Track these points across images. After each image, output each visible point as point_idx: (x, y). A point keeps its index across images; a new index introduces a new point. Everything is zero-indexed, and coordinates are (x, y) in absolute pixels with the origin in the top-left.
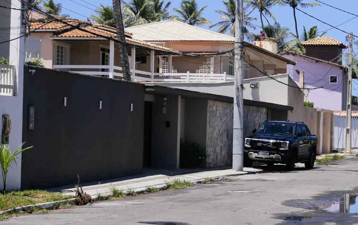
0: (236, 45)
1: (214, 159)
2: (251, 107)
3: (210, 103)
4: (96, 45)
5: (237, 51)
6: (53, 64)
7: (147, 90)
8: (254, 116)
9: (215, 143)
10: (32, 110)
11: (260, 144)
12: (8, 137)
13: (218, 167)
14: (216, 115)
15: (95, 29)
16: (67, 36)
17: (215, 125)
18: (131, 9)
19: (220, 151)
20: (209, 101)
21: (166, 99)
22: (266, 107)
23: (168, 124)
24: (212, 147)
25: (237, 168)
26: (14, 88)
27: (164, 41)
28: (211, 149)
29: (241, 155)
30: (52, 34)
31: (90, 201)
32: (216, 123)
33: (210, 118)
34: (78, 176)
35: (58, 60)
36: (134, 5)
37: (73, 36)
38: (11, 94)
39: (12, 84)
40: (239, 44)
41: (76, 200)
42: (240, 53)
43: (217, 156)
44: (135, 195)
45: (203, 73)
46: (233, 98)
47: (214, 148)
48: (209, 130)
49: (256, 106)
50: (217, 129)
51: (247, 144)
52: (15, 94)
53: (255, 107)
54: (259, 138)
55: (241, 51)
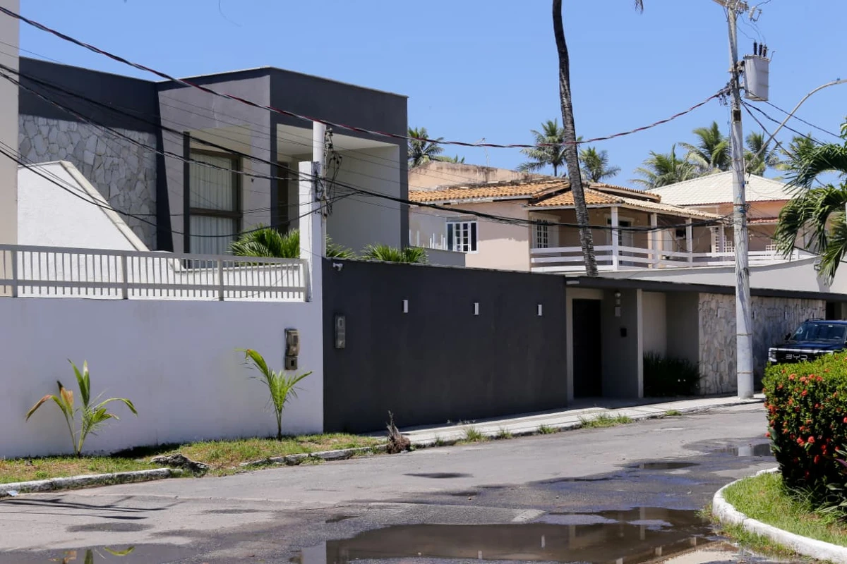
0: (735, 209)
1: (716, 381)
2: (790, 300)
3: (704, 298)
4: (598, 215)
5: (737, 217)
6: (531, 247)
7: (569, 283)
8: (799, 314)
9: (717, 358)
10: (341, 321)
11: (790, 357)
12: (296, 360)
13: (725, 393)
14: (717, 315)
15: (593, 191)
16: (548, 204)
17: (715, 329)
18: (702, 155)
19: (727, 369)
20: (701, 295)
21: (619, 295)
22: (823, 300)
23: (624, 332)
24: (711, 363)
25: (743, 395)
26: (307, 291)
27: (716, 204)
28: (710, 367)
29: (749, 375)
30: (527, 202)
31: (408, 448)
32: (717, 328)
33: (705, 320)
34: (389, 412)
35: (539, 240)
36: (707, 148)
37: (557, 205)
38: (302, 300)
39: (302, 285)
40: (739, 207)
41: (387, 446)
42: (741, 220)
43: (721, 378)
44: (510, 439)
45: (771, 251)
46: (733, 288)
47: (715, 365)
48: (702, 338)
49: (802, 299)
50: (720, 336)
51: (771, 357)
52: (307, 300)
53: (800, 300)
54: (801, 348)
55: (743, 217)
